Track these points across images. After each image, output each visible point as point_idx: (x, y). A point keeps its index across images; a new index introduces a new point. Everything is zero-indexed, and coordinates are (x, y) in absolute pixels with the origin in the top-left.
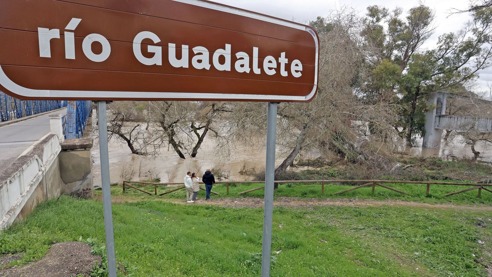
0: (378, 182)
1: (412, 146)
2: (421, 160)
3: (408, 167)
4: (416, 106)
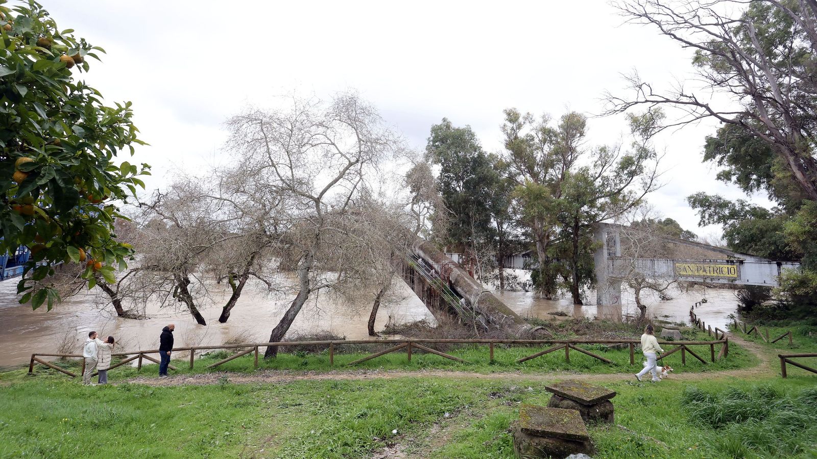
0: (416, 342)
1: (581, 304)
2: (577, 322)
3: (536, 330)
4: (578, 244)
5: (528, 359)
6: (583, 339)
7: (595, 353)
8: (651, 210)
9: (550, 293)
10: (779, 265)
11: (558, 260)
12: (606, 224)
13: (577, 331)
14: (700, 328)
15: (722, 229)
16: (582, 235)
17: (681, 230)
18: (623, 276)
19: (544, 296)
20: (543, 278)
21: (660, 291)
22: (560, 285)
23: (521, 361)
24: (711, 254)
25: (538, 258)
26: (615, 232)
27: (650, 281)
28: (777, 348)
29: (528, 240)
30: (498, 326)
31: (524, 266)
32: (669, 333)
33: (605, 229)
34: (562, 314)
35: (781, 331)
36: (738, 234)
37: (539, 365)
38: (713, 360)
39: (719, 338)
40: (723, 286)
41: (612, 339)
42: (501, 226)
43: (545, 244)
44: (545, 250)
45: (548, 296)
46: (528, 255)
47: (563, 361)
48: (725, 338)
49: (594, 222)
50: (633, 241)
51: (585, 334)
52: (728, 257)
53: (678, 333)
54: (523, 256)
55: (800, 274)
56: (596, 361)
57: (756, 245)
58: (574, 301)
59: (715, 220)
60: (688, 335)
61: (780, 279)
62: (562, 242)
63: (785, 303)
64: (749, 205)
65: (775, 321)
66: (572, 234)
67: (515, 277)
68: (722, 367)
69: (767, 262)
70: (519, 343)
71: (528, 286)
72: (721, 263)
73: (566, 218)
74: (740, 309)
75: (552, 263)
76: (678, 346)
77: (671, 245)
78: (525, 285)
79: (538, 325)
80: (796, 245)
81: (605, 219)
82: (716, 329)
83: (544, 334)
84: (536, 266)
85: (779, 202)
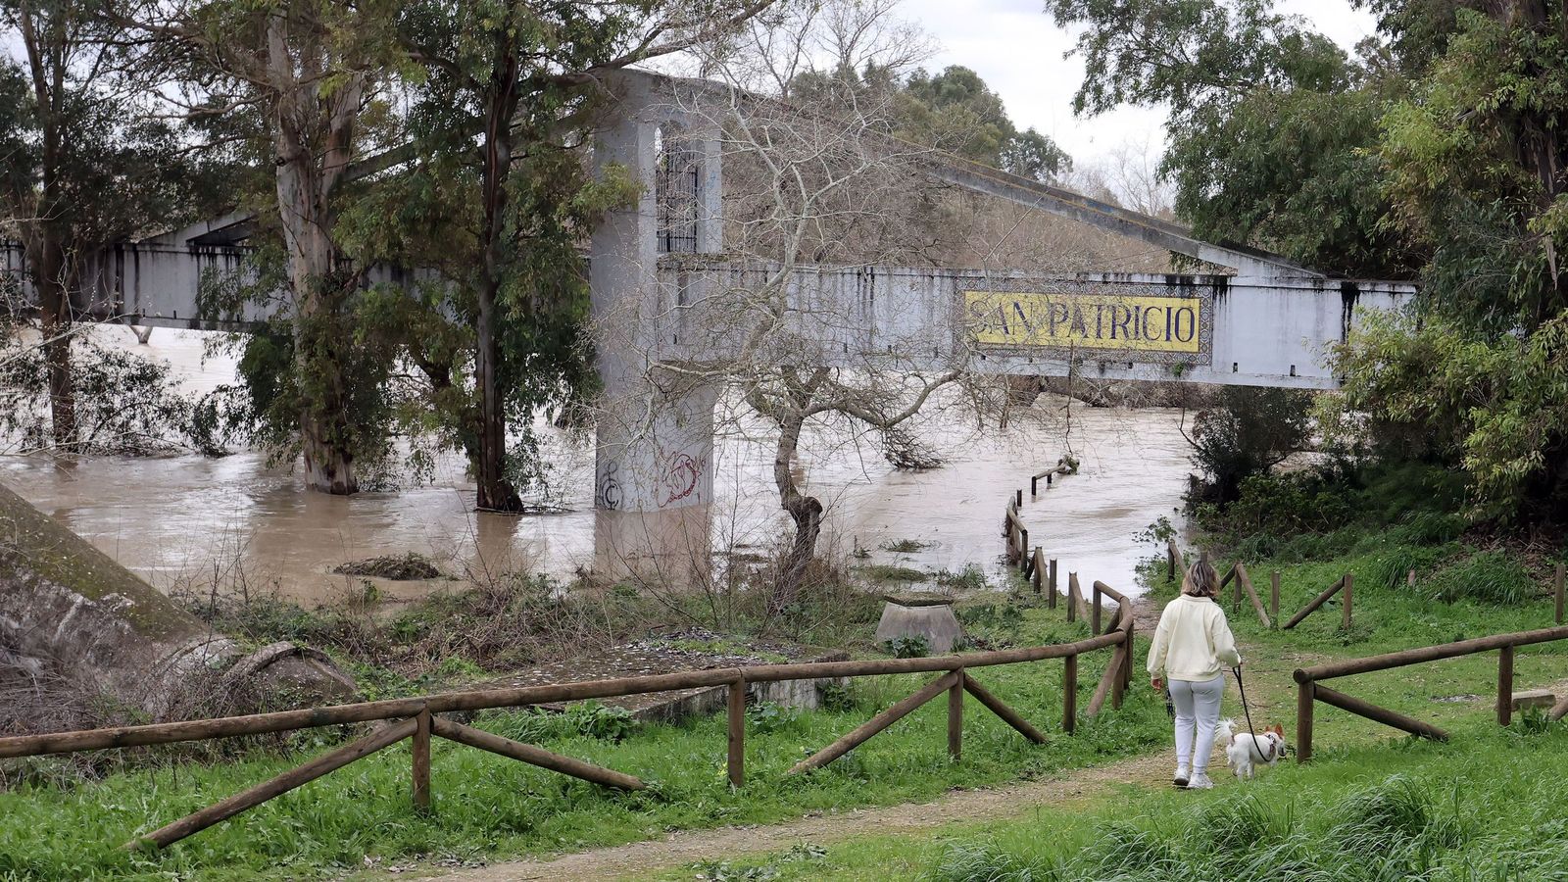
1: (516, 508)
2: (488, 602)
3: (266, 665)
4: (510, 186)
5: (203, 823)
6: (515, 685)
7: (564, 751)
8: (880, 18)
9: (348, 459)
10: (1349, 295)
11: (398, 273)
12: (659, 79)
13: (485, 654)
14: (1037, 586)
15: (1165, 132)
16: (531, 135)
17: (1005, 129)
18: (725, 354)
19: (317, 477)
20: (313, 376)
21: (887, 426)
22: (409, 414)
23: (164, 843)
24: (1116, 247)
25: (283, 257)
26: (701, 122)
27: (847, 377)
28: (1301, 647)
29: (228, 155)
30: (34, 664)
31: (203, 310)
32: (911, 622)
33: (654, 106)
34: (412, 569)
35: (1323, 574)
36: (1222, 154)
37: (265, 849)
38: (1069, 725)
39: (1105, 625)
40: (1142, 398)
41: (652, 671)
42: (55, 59)
43: (328, 181)
44: (323, 215)
45: (341, 477)
46: (223, 243)
47: (399, 813)
48: (1123, 625)
49: (596, 61)
50: (779, 173)
51: (526, 661)
52: (1173, 261)
53: (948, 621)
54: (198, 246)
55: (1410, 334)
56: (565, 788)
57: (1281, 207)
58: (481, 495)
59: (1144, 82)
60: (988, 625)
61: (1345, 354)
62: (425, 167)
63: (1350, 458)
64: (1278, 19)
65: (1310, 537)
66: (477, 125)
67: (147, 376)
68: (1099, 751)
69: (1309, 285)
70: (156, 741)
71: (222, 422)
72: (1147, 290)
73: (447, 33)
74: (1198, 496)
75: (365, 287)
76: (942, 673)
77: (955, 204)
78: (204, 420)
79: (277, 634)
80: (1411, 207)
81: (654, 53)
82: (1098, 589)
83: (311, 684)
84: (271, 310)
85: (1382, 14)
